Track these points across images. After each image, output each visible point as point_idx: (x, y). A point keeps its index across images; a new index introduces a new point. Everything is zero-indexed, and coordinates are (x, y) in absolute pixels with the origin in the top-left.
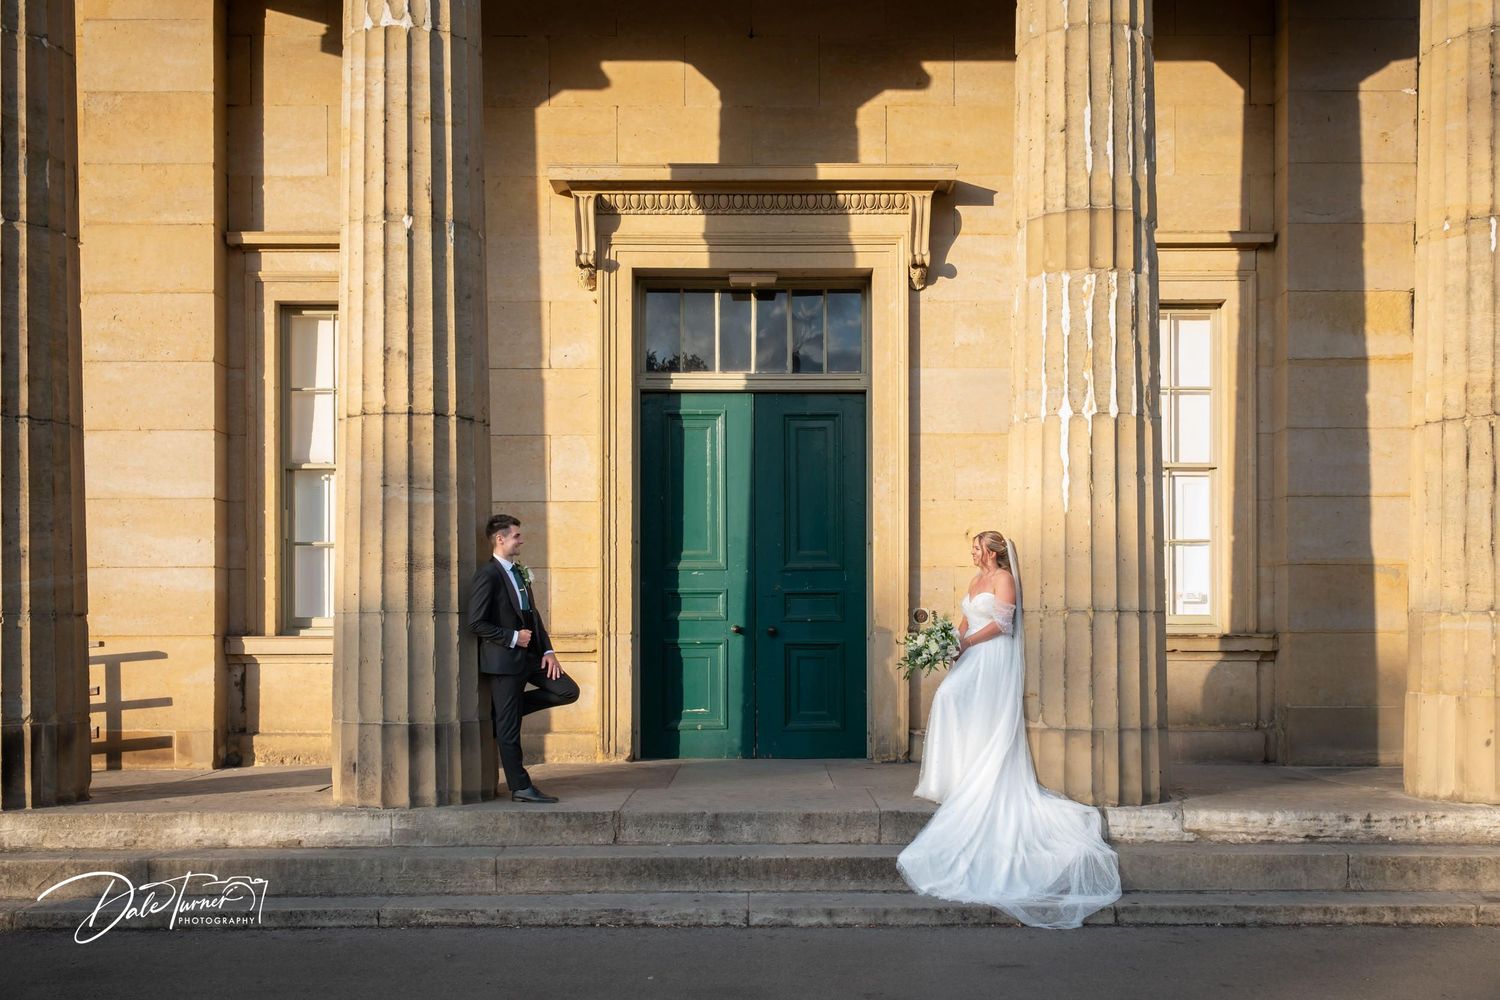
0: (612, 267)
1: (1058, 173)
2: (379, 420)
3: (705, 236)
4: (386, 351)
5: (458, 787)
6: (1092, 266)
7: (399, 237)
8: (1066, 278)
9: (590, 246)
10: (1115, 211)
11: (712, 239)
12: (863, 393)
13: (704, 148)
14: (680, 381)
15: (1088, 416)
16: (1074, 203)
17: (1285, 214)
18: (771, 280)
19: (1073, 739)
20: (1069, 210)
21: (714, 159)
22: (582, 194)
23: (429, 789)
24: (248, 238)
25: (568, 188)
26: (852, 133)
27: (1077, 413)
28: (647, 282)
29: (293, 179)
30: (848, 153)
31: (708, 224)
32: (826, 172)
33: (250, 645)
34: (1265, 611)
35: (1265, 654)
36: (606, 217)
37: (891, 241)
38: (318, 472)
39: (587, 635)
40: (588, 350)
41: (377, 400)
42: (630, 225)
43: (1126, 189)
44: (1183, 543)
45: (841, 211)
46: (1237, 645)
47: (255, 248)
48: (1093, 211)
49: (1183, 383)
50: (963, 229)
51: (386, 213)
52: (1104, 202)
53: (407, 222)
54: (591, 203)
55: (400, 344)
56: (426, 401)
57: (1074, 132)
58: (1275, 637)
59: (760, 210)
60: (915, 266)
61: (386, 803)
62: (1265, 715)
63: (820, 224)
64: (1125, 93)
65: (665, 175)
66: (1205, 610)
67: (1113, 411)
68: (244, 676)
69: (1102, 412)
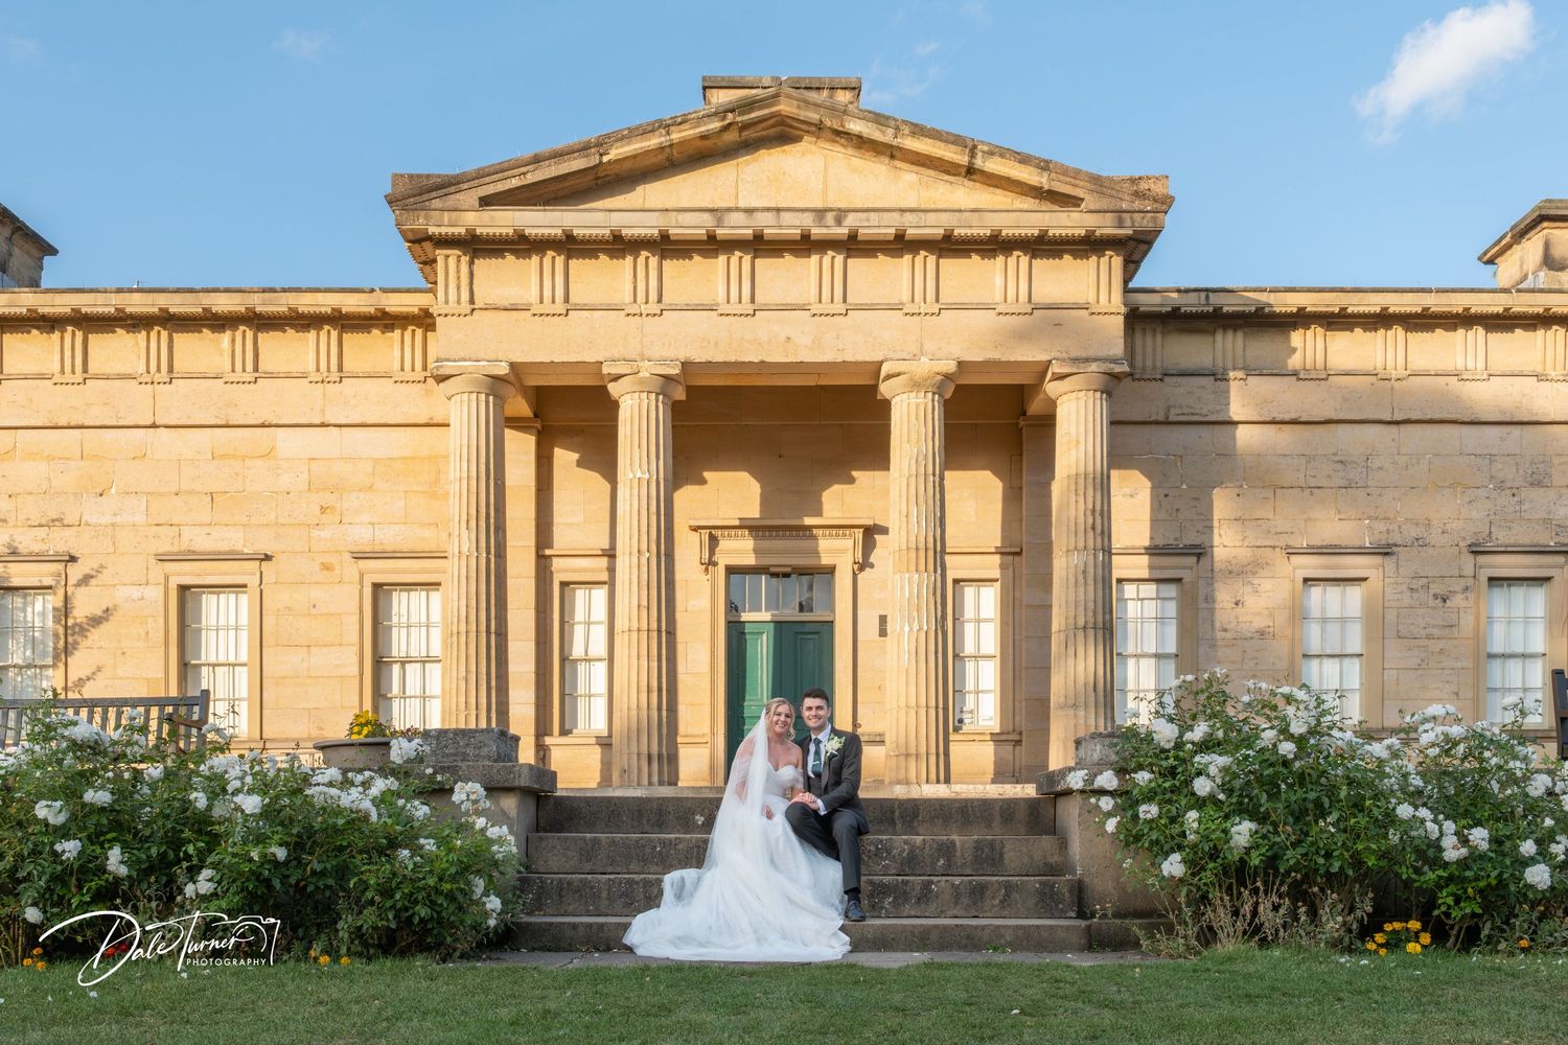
0: (715, 564)
1: (904, 534)
2: (636, 633)
3: (754, 550)
4: (639, 606)
5: (666, 779)
6: (917, 571)
7: (644, 560)
8: (907, 575)
9: (706, 555)
10: (926, 549)
11: (756, 551)
12: (832, 622)
13: (753, 511)
14: (745, 617)
15: (915, 630)
16: (910, 546)
17: (1024, 538)
18: (789, 570)
19: (909, 759)
20: (908, 548)
21: (758, 516)
22: (703, 531)
23: (655, 779)
24: (548, 552)
25: (695, 529)
26: (820, 503)
27: (911, 629)
28: (731, 570)
29: (568, 524)
30: (819, 513)
31: (755, 544)
32: (808, 521)
33: (548, 740)
34: (1017, 723)
35: (1017, 742)
36: (713, 540)
37: (843, 551)
38: (576, 661)
39: (703, 736)
40: (704, 602)
41: (635, 625)
42: (724, 544)
43: (931, 540)
44: (981, 692)
45: (815, 538)
46: (1003, 737)
47: (550, 556)
48: (917, 549)
49: (982, 616)
50: (877, 545)
51: (639, 551)
52: (922, 546)
53: (647, 555)
54: (707, 535)
55: (644, 603)
56: (654, 626)
57: (910, 516)
58: (1021, 733)
59: (784, 537)
60: (855, 563)
61: (639, 785)
62: (1017, 770)
63: (805, 544)
64: (931, 502)
65: (737, 523)
66: (992, 723)
67: (925, 628)
68: (544, 756)
69: (921, 629)
